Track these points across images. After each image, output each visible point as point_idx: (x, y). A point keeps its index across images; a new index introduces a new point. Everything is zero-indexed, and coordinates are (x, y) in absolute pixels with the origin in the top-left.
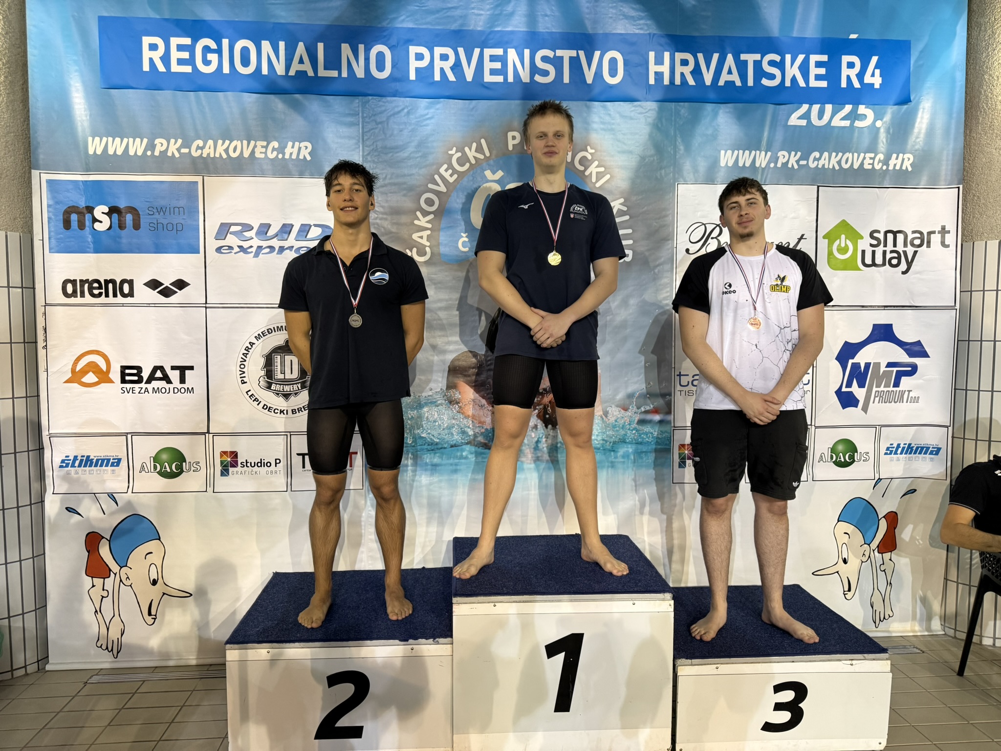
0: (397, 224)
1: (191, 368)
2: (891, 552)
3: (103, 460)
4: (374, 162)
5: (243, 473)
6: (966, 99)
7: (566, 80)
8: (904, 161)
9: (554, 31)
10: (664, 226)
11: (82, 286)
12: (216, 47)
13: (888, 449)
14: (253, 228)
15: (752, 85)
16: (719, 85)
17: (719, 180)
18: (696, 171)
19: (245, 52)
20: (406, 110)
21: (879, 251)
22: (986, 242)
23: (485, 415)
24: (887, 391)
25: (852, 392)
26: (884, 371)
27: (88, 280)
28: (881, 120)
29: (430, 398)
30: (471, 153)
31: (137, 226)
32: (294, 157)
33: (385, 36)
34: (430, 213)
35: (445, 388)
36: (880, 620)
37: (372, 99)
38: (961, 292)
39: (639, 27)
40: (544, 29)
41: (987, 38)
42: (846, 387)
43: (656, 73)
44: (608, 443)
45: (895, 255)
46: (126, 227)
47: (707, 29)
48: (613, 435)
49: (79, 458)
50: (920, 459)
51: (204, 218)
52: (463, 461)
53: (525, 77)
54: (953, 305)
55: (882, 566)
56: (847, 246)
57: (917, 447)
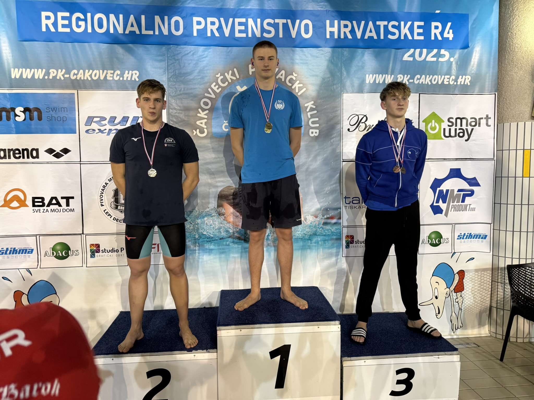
0: (188, 116)
1: (73, 198)
2: (461, 292)
3: (23, 250)
4: (174, 82)
5: (103, 256)
6: (499, 46)
7: (281, 36)
8: (466, 80)
9: (274, 8)
10: (336, 116)
11: (9, 153)
12: (84, 18)
13: (459, 236)
14: (106, 119)
15: (383, 38)
16: (365, 38)
17: (366, 91)
18: (353, 86)
19: (100, 20)
20: (192, 53)
21: (453, 129)
22: (510, 123)
23: (239, 221)
24: (458, 205)
25: (439, 206)
26: (456, 194)
27: (13, 149)
28: (453, 57)
30: (229, 77)
31: (40, 118)
32: (129, 79)
33: (179, 12)
34: (206, 110)
35: (216, 207)
36: (456, 329)
37: (173, 46)
38: (497, 150)
39: (321, 6)
40: (268, 8)
41: (509, 13)
42: (436, 203)
43: (330, 32)
45: (462, 131)
46: (34, 119)
47: (358, 8)
48: (310, 231)
49: (9, 249)
50: (476, 242)
51: (79, 113)
52: (227, 247)
53: (258, 34)
54: (493, 158)
55: (456, 300)
56: (435, 126)
57: (474, 235)
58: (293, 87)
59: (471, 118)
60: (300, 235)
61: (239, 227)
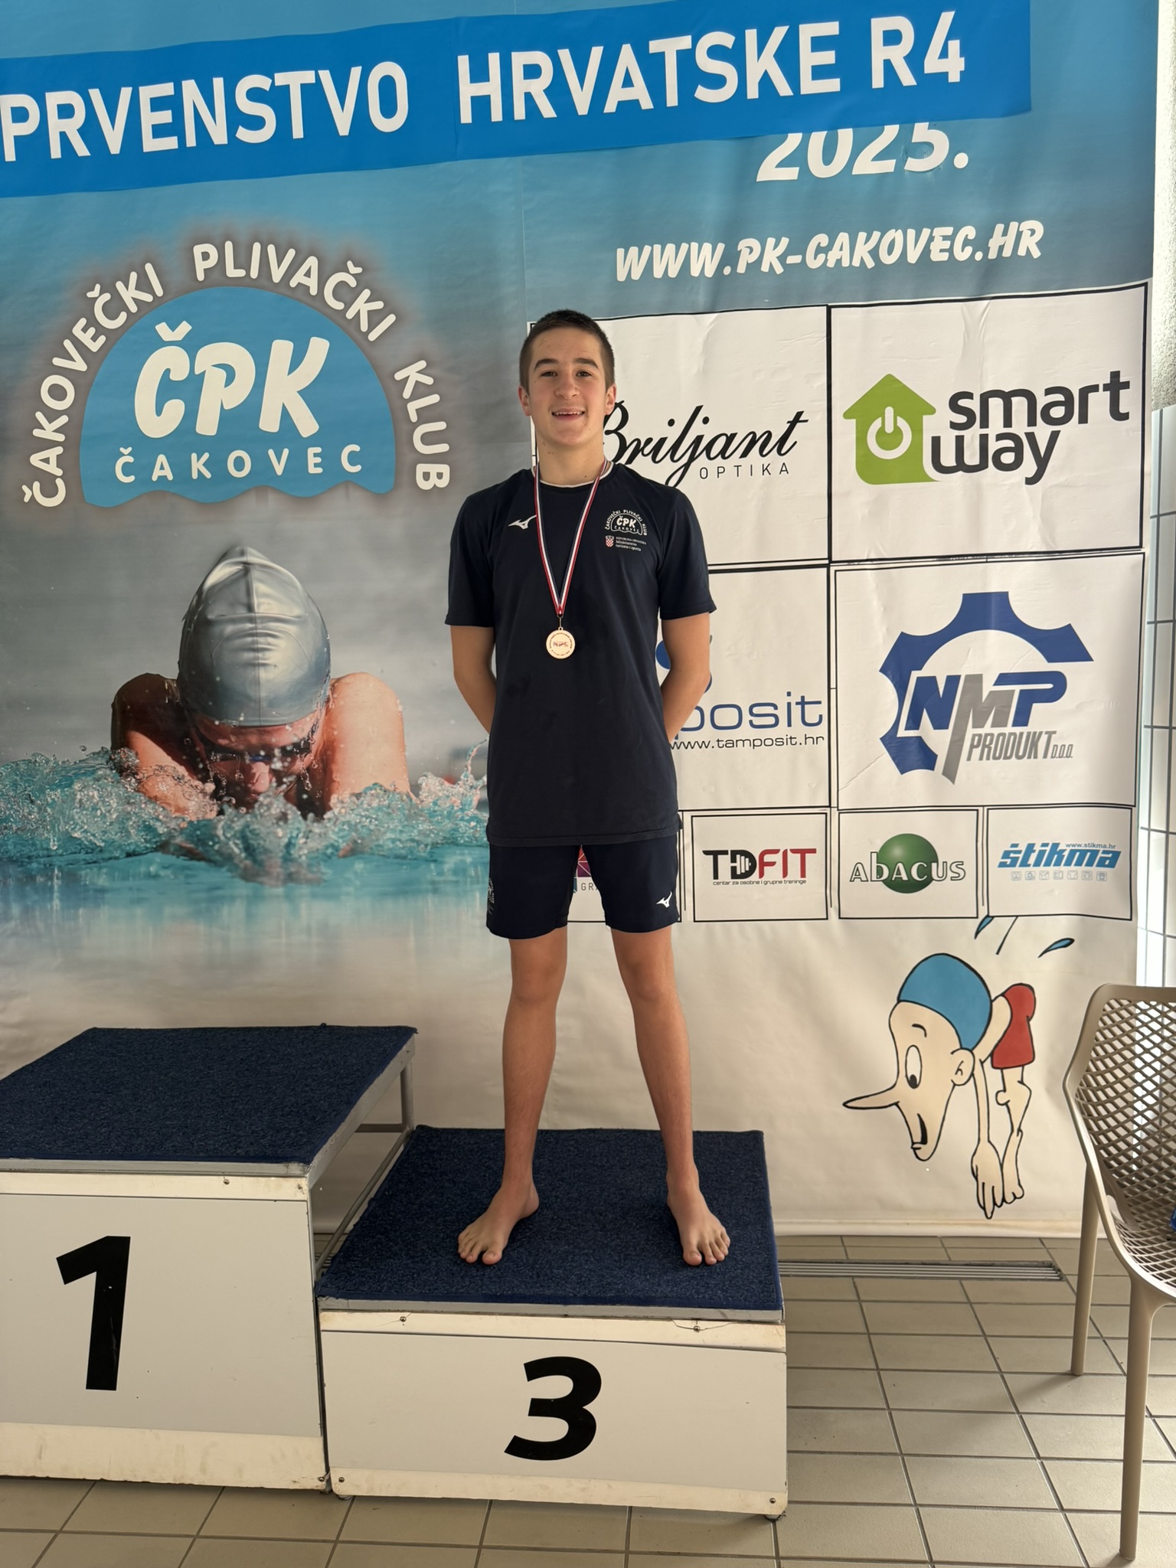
2: (1023, 1066)
7: (298, 132)
8: (1022, 238)
13: (1006, 854)
15: (676, 104)
16: (606, 110)
21: (972, 436)
23: (187, 795)
25: (920, 738)
28: (965, 150)
29: (84, 765)
35: (108, 746)
42: (907, 728)
43: (474, 98)
44: (422, 846)
45: (1010, 444)
48: (431, 831)
50: (1080, 876)
52: (152, 882)
53: (219, 135)
54: (1138, 545)
55: (999, 1094)
56: (898, 431)
57: (1071, 850)
58: (350, 315)
59: (1049, 391)
60: (398, 843)
61: (188, 814)
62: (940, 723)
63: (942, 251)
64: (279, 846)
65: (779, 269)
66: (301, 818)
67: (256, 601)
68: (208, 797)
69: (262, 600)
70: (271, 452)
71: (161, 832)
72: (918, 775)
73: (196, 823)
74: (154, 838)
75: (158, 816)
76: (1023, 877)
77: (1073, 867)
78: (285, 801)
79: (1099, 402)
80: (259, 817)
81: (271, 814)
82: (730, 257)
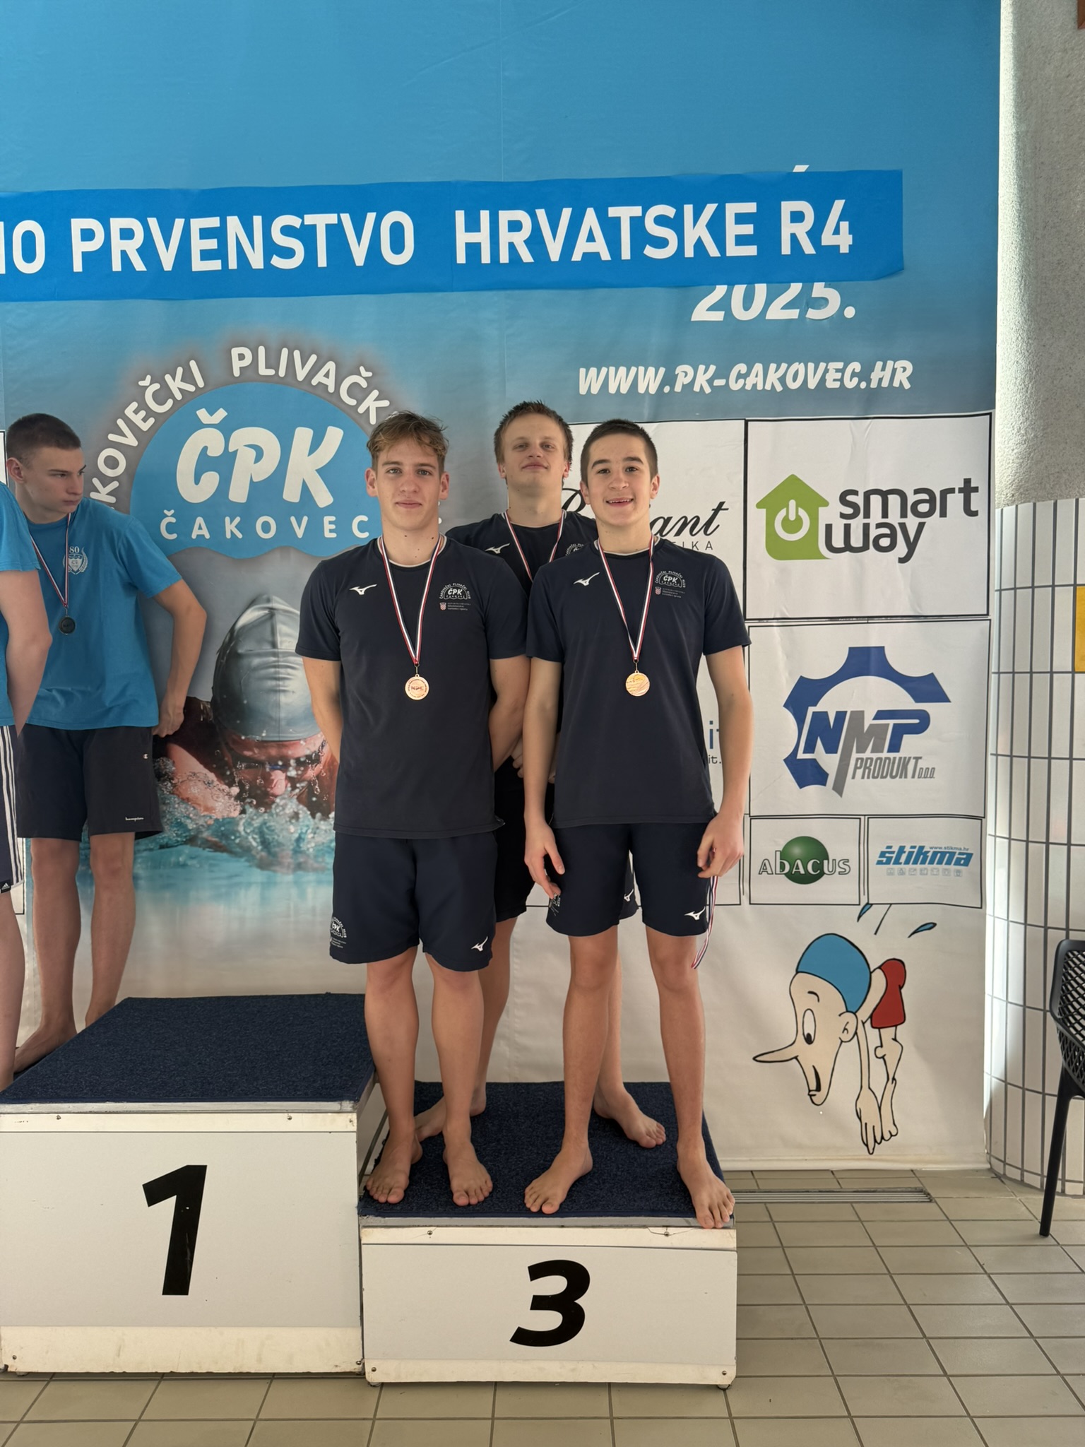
2: (896, 1026)
7: (322, 262)
8: (897, 373)
9: (302, 184)
13: (883, 854)
15: (629, 258)
16: (574, 259)
21: (857, 524)
22: (1035, 504)
25: (815, 760)
26: (872, 725)
33: (34, 207)
36: (875, 1141)
42: (804, 752)
43: (468, 245)
45: (886, 531)
50: (940, 872)
53: (257, 261)
54: (985, 613)
55: (878, 1049)
56: (799, 519)
57: (934, 852)
58: (361, 410)
59: (917, 492)
61: (214, 813)
62: (830, 749)
63: (835, 380)
64: (290, 840)
65: (708, 390)
66: (310, 817)
67: (279, 639)
68: (233, 799)
69: (284, 639)
70: (293, 519)
71: (190, 828)
72: (812, 789)
73: (221, 820)
74: (185, 833)
75: (189, 814)
76: (896, 873)
77: (935, 865)
78: (297, 803)
79: (955, 501)
80: (275, 816)
81: (285, 814)
82: (670, 379)
